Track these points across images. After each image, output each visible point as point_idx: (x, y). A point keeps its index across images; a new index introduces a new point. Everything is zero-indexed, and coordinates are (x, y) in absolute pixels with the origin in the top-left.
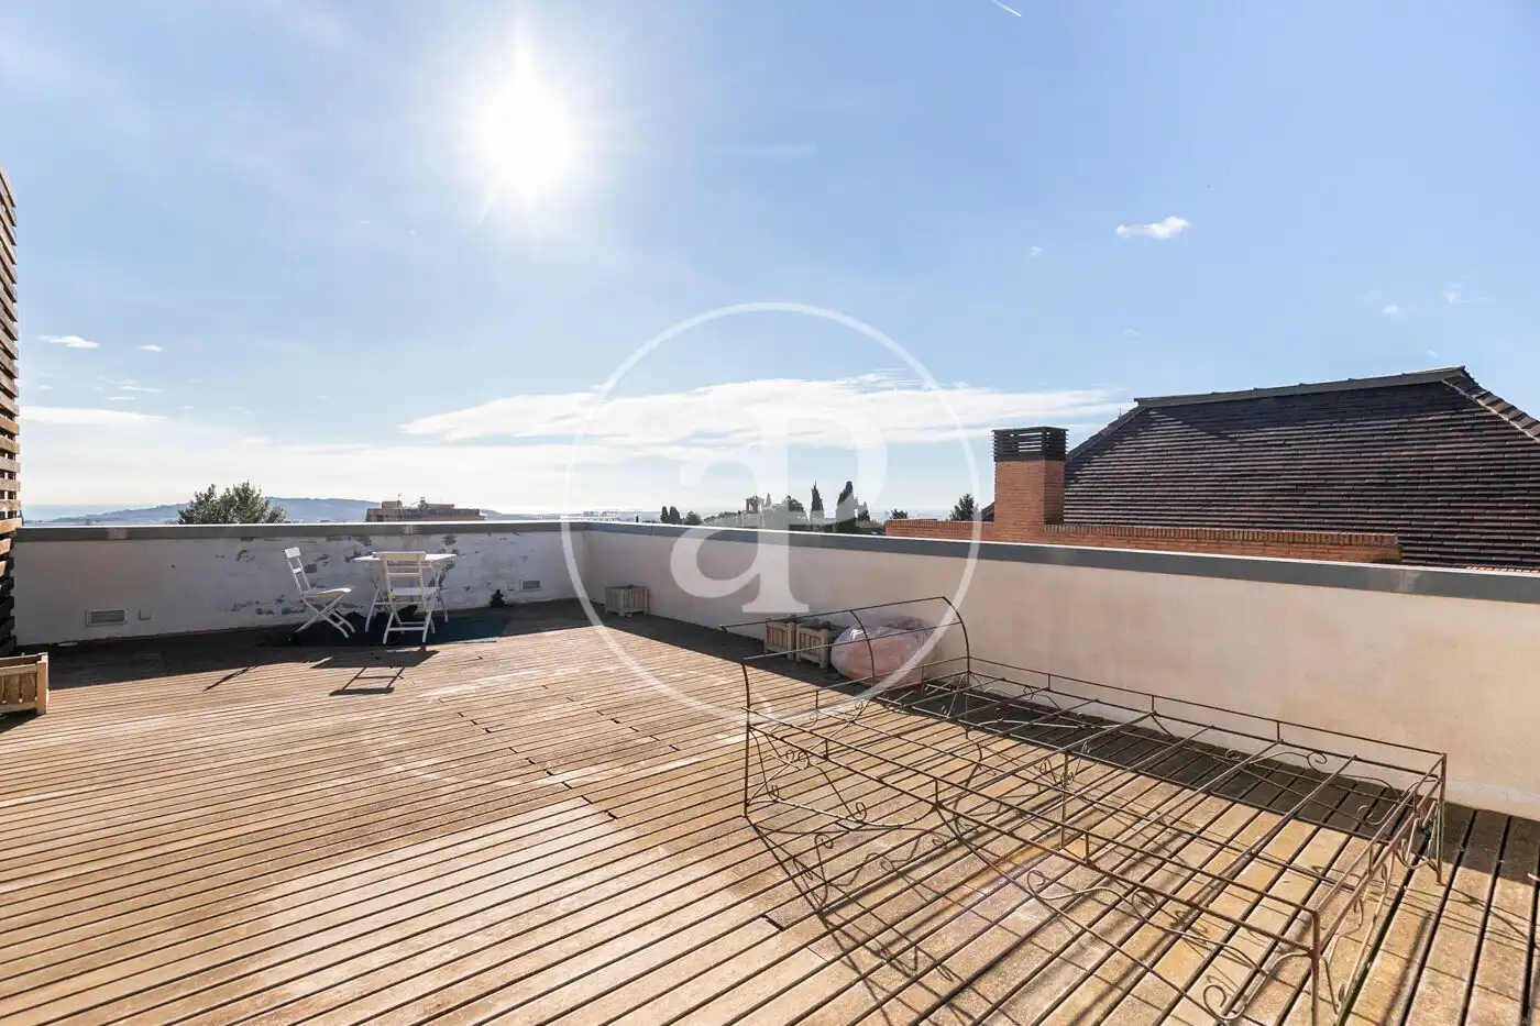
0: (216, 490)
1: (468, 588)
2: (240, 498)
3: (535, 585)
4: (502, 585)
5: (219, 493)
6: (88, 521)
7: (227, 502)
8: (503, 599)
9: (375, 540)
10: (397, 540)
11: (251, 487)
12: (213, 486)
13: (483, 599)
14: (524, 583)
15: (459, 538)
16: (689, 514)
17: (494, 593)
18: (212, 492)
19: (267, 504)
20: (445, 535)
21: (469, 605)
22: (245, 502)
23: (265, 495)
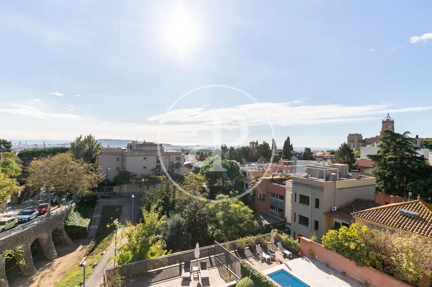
2: (89, 139)
5: (83, 138)
7: (85, 141)
11: (92, 135)
12: (81, 135)
16: (231, 147)
18: (81, 137)
19: (97, 141)
22: (90, 140)
23: (96, 139)
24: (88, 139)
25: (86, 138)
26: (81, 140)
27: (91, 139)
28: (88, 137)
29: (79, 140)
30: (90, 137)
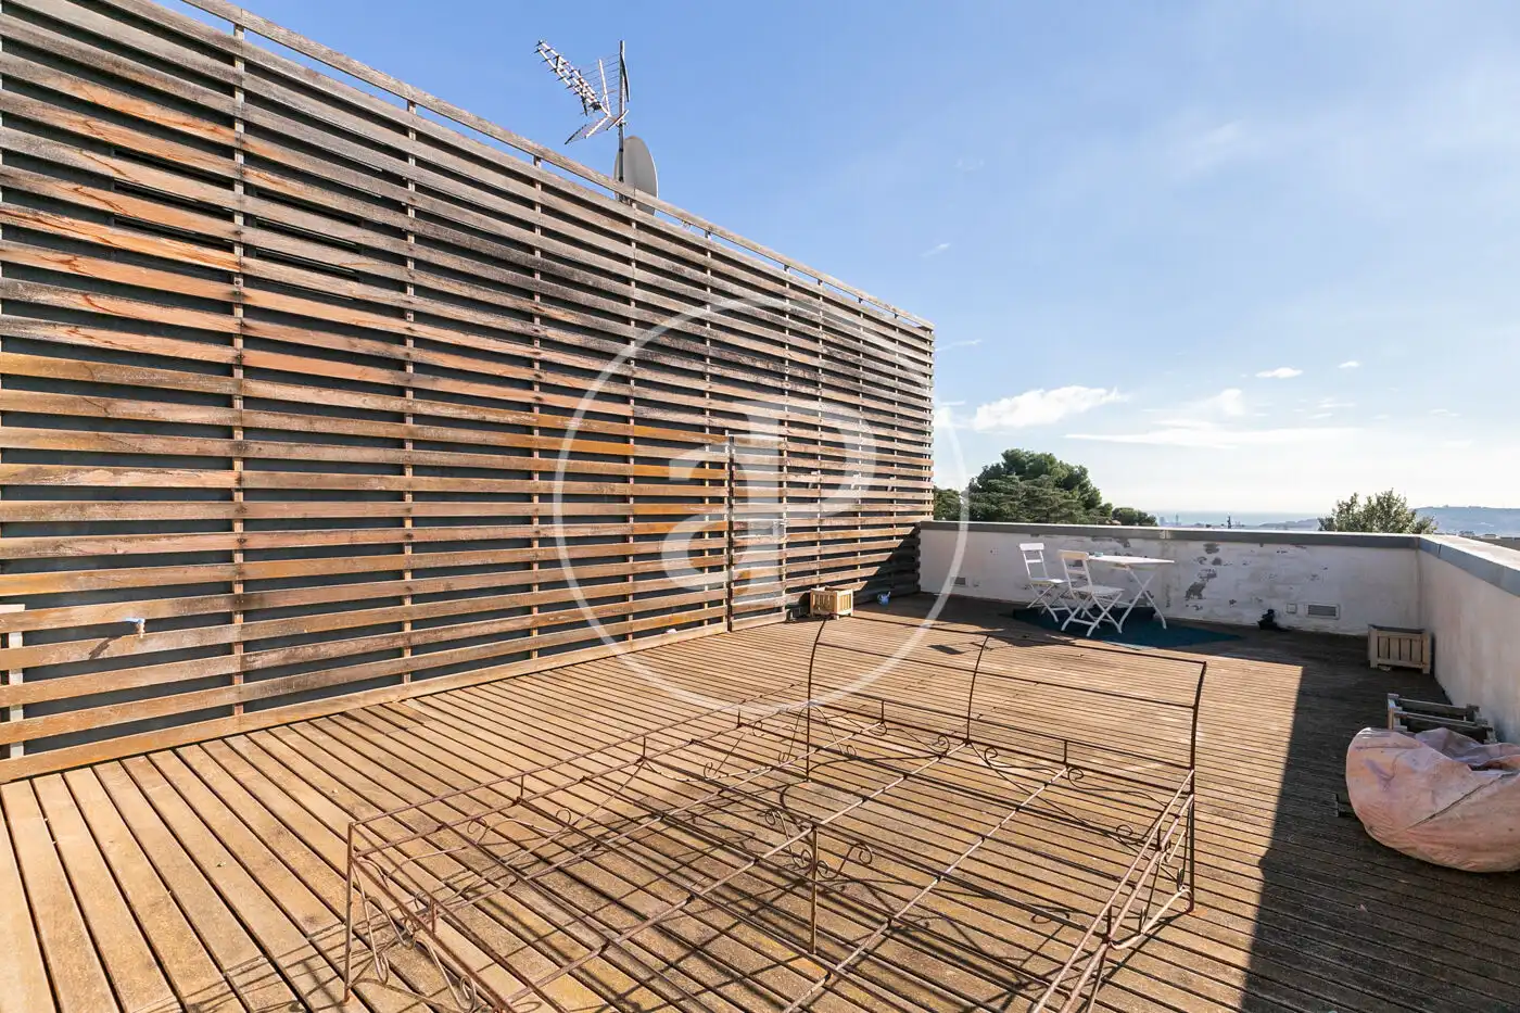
0: (1358, 499)
1: (1232, 602)
2: (1383, 508)
3: (1330, 612)
4: (1279, 607)
5: (1362, 502)
6: (1285, 527)
7: (1370, 513)
8: (1275, 620)
9: (1133, 543)
10: (1155, 544)
11: (1395, 495)
12: (1355, 495)
13: (1252, 617)
14: (1310, 607)
15: (1222, 546)
17: (1266, 613)
18: (1353, 501)
20: (1205, 543)
21: (1233, 620)
22: (1389, 512)
23: (1411, 505)
24: (1379, 508)
25: (1374, 502)
26: (1356, 510)
27: (1390, 507)
28: (1378, 500)
29: (1348, 510)
30: (1389, 499)
